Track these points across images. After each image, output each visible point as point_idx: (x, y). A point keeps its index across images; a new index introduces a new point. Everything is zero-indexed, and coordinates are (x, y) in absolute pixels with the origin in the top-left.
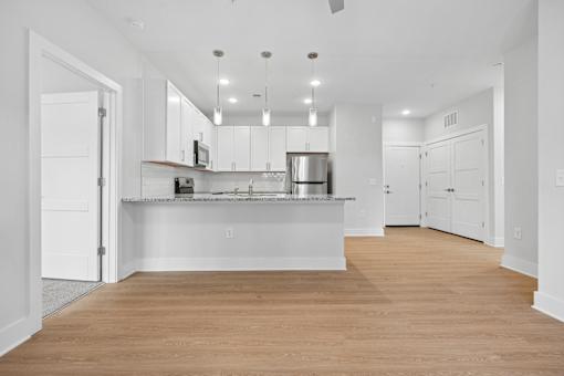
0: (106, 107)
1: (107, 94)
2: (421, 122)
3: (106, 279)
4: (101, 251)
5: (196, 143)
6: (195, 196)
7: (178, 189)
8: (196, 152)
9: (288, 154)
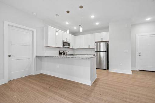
5: (63, 41)
8: (63, 44)
9: (96, 42)
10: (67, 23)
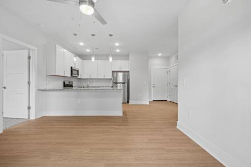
0: (31, 55)
1: (31, 51)
2: (168, 58)
3: (31, 118)
4: (29, 108)
5: (71, 67)
6: (73, 88)
7: (65, 86)
8: (72, 71)
9: (112, 71)
10: (82, 44)
